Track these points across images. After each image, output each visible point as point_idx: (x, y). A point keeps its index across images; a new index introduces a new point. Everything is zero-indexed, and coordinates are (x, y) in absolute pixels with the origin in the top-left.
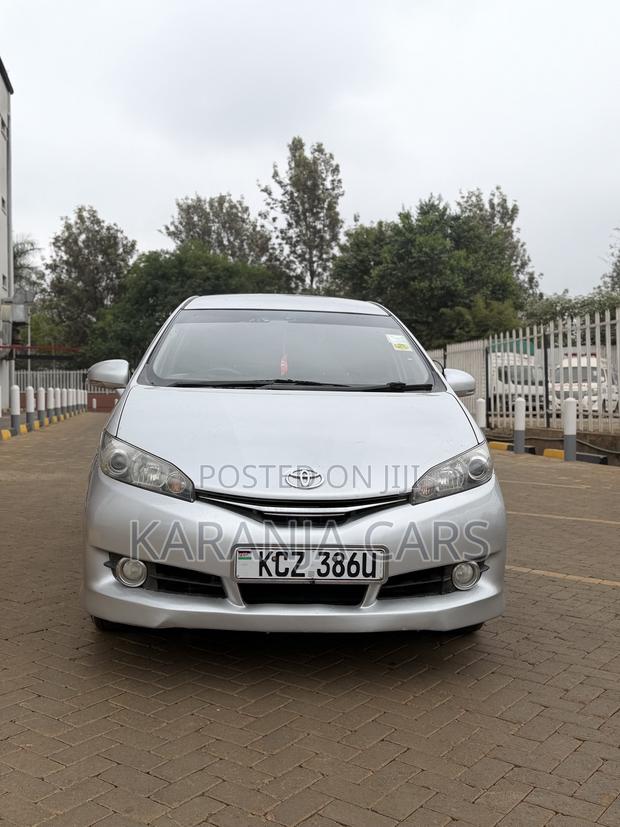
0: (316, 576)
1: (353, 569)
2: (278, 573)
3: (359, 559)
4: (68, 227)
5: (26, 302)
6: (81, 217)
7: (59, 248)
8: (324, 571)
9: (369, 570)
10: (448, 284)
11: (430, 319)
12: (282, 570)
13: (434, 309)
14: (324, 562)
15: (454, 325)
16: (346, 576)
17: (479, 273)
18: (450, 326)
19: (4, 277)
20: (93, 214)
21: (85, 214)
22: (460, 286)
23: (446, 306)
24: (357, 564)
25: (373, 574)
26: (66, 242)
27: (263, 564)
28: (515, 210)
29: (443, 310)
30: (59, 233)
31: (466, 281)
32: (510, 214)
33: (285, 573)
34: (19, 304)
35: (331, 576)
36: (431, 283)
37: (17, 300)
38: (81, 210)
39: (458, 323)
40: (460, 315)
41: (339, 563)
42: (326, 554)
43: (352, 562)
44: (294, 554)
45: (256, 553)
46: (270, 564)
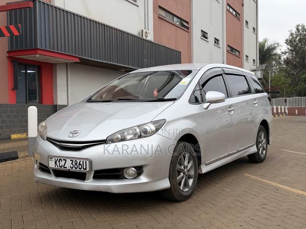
0: (70, 169)
1: (80, 167)
2: (60, 166)
3: (81, 163)
4: (292, 34)
5: (262, 70)
6: (298, 29)
7: (288, 44)
8: (72, 167)
9: (85, 168)
14: (72, 164)
16: (78, 169)
19: (254, 60)
20: (303, 27)
21: (300, 28)
24: (81, 165)
25: (86, 169)
26: (291, 41)
27: (56, 163)
30: (288, 38)
33: (61, 167)
34: (258, 71)
35: (74, 169)
37: (258, 69)
38: (298, 26)
41: (76, 164)
42: (73, 161)
43: (80, 164)
44: (64, 160)
45: (54, 159)
46: (58, 163)
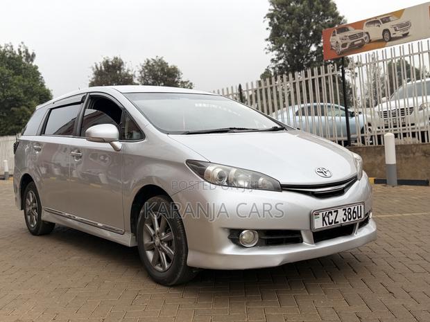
0: (343, 222)
1: (354, 215)
2: (330, 224)
3: (356, 210)
8: (345, 218)
9: (359, 215)
10: (15, 94)
11: (5, 115)
12: (331, 222)
13: (6, 108)
14: (345, 214)
15: (21, 117)
16: (352, 220)
17: (31, 87)
18: (18, 118)
22: (22, 95)
23: (15, 106)
27: (324, 219)
28: (34, 55)
29: (13, 108)
31: (25, 93)
32: (31, 57)
33: (332, 223)
35: (347, 221)
36: (4, 93)
39: (23, 115)
40: (24, 110)
41: (349, 213)
42: (345, 209)
43: (354, 212)
44: (335, 212)
45: (321, 214)
46: (326, 219)
